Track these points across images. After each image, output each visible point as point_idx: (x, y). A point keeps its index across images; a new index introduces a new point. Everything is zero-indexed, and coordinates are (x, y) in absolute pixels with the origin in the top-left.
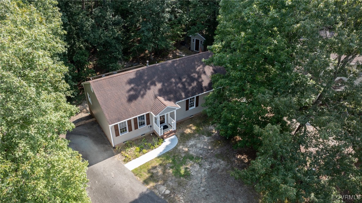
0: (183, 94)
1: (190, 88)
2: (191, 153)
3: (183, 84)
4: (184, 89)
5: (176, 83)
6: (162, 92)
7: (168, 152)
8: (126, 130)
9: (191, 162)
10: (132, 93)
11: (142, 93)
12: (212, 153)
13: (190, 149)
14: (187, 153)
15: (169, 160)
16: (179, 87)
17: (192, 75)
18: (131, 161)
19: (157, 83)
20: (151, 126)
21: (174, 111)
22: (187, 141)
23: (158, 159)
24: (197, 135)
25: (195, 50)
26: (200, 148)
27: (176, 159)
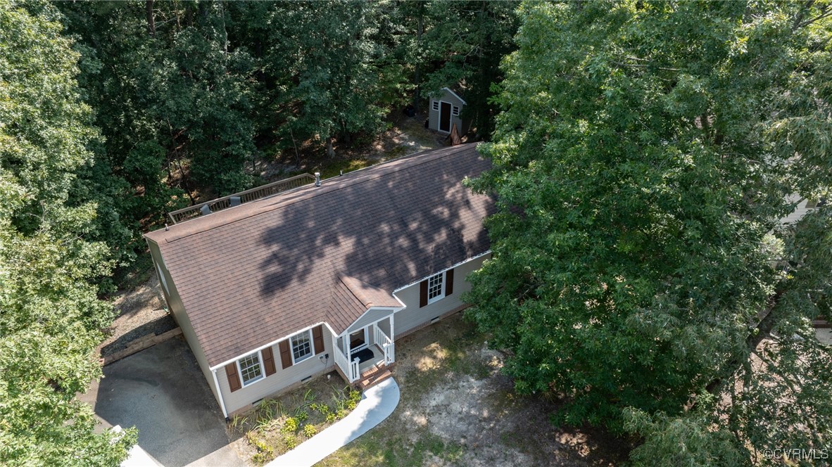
0: (412, 267)
1: (430, 248)
2: (436, 431)
3: (411, 237)
4: (415, 251)
5: (394, 236)
6: (356, 265)
7: (373, 432)
8: (258, 373)
9: (436, 459)
10: (273, 269)
11: (300, 267)
12: (491, 429)
13: (434, 419)
14: (424, 431)
15: (375, 455)
16: (401, 247)
17: (435, 211)
18: (272, 460)
19: (341, 238)
20: (327, 356)
21: (389, 318)
22: (424, 395)
23: (347, 454)
24: (450, 375)
25: (441, 129)
26: (460, 416)
27: (397, 452)
